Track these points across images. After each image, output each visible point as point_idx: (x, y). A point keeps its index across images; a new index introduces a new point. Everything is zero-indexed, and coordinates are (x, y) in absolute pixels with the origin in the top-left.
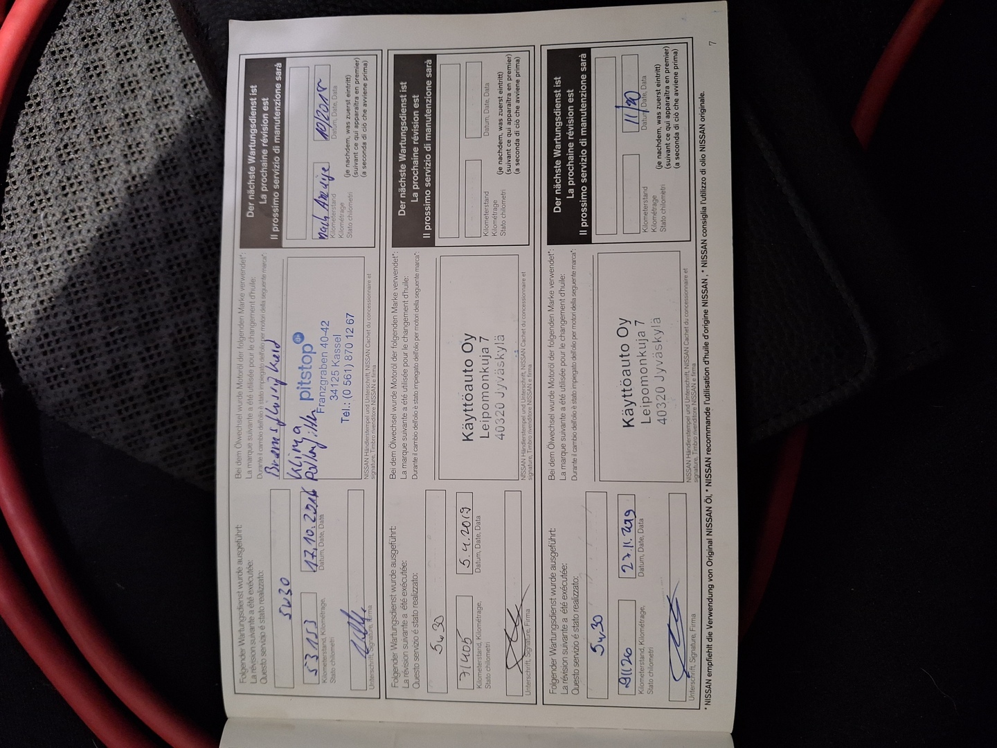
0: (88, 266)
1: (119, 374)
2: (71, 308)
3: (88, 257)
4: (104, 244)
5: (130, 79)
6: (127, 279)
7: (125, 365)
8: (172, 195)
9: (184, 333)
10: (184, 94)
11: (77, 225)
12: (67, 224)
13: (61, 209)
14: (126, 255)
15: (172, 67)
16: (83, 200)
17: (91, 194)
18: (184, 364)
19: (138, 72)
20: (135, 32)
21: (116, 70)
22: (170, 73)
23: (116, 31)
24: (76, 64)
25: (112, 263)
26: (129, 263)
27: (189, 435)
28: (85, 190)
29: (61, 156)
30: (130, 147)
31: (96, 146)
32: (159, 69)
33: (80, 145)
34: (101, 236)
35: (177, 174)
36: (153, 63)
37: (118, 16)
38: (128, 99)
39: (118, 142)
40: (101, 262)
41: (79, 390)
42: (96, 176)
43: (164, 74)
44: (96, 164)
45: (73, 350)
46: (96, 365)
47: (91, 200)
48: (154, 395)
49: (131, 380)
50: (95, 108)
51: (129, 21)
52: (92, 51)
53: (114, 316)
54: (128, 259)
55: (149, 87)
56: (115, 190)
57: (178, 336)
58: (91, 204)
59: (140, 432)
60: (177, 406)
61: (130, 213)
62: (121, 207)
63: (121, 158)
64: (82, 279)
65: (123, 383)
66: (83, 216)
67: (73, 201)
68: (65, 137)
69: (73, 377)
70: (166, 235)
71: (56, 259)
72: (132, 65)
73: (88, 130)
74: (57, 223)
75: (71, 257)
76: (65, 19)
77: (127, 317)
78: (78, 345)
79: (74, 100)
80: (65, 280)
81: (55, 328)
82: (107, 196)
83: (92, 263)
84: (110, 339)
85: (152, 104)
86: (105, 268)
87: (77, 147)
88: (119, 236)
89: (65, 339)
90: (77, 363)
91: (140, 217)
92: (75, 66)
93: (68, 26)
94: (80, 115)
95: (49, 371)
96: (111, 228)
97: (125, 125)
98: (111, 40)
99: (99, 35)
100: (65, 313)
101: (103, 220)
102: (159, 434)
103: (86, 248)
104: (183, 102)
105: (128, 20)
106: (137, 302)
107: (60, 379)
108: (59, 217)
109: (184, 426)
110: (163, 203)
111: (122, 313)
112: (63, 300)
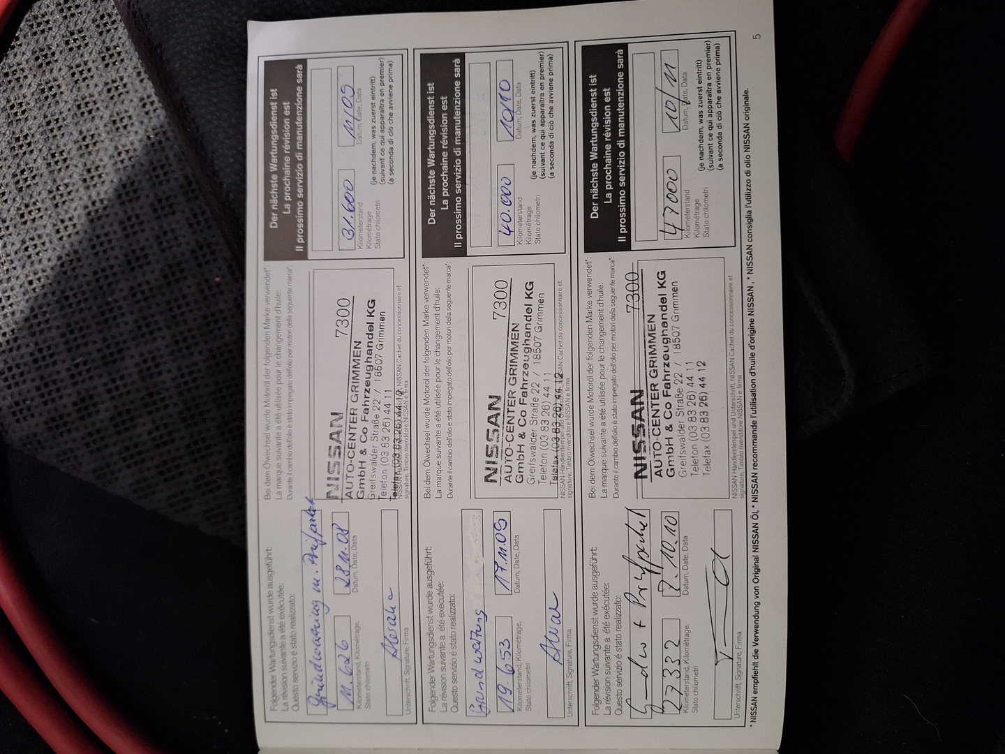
0: (49, 296)
1: (85, 405)
2: (34, 340)
3: (49, 286)
4: (65, 273)
5: (87, 100)
6: (90, 308)
7: (91, 397)
8: (134, 219)
9: (150, 363)
10: (143, 114)
11: (38, 254)
12: (27, 253)
13: (21, 238)
14: (89, 283)
15: (129, 85)
16: (42, 228)
17: (50, 221)
18: (151, 395)
19: (95, 92)
20: (91, 50)
21: (71, 91)
22: (127, 92)
23: (71, 49)
24: (30, 85)
25: (74, 292)
26: (92, 291)
27: (158, 467)
28: (44, 217)
29: (18, 182)
30: (89, 171)
31: (54, 171)
32: (117, 88)
33: (37, 170)
34: (62, 265)
35: (138, 198)
36: (110, 82)
37: (72, 34)
38: (85, 120)
39: (76, 166)
40: (63, 292)
41: (46, 423)
42: (55, 202)
43: (121, 93)
44: (54, 189)
45: (37, 383)
46: (61, 397)
47: (51, 228)
48: (121, 427)
49: (98, 412)
50: (52, 130)
51: (84, 38)
52: (46, 71)
53: (78, 347)
54: (91, 288)
55: (107, 107)
56: (75, 216)
57: (144, 366)
58: (51, 231)
59: (108, 465)
60: (145, 437)
61: (90, 240)
62: (82, 234)
63: (80, 183)
64: (44, 309)
65: (90, 415)
66: (43, 244)
67: (32, 229)
68: (22, 163)
69: (38, 410)
70: (129, 262)
71: (17, 290)
72: (88, 85)
73: (44, 155)
74: (16, 253)
75: (32, 287)
76: (17, 39)
77: (91, 347)
78: (42, 378)
79: (29, 123)
80: (27, 312)
81: (18, 361)
82: (67, 223)
83: (53, 293)
84: (75, 371)
85: (110, 125)
86: (67, 298)
87: (35, 172)
88: (80, 264)
89: (29, 372)
90: (42, 396)
91: (101, 244)
92: (29, 88)
93: (20, 45)
94: (36, 139)
95: (13, 405)
96: (73, 256)
97: (83, 148)
98: (65, 59)
99: (53, 54)
100: (28, 346)
101: (64, 247)
102: (128, 467)
103: (47, 277)
104: (142, 122)
105: (82, 37)
106: (100, 332)
107: (25, 413)
108: (19, 246)
109: (152, 458)
110: (124, 229)
111: (86, 344)
112: (25, 332)
